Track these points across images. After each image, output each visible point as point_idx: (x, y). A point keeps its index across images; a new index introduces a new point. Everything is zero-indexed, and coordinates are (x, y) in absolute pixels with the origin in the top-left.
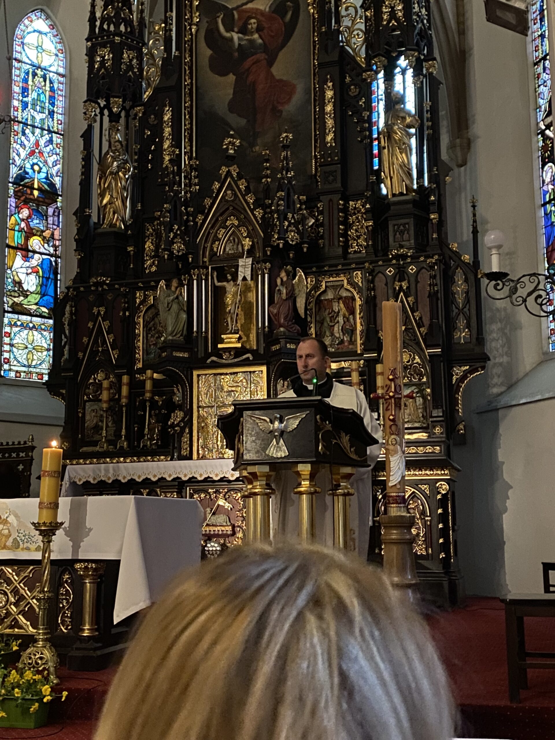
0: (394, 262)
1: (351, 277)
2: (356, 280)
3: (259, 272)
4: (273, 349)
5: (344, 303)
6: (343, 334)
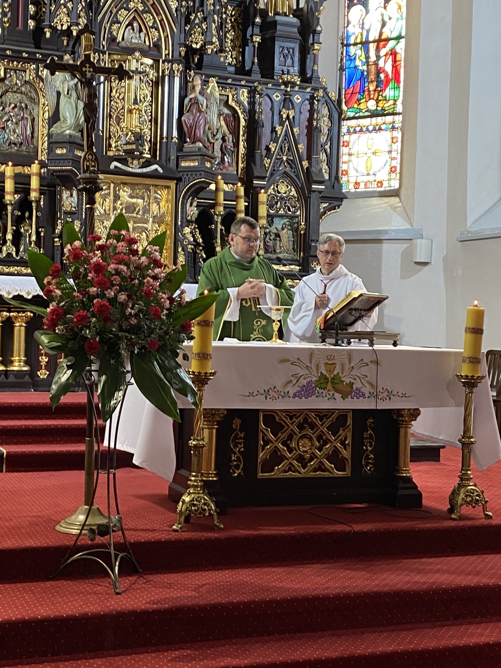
0: (283, 87)
1: (238, 94)
2: (242, 98)
3: (167, 72)
4: (183, 164)
5: (225, 120)
6: (223, 154)
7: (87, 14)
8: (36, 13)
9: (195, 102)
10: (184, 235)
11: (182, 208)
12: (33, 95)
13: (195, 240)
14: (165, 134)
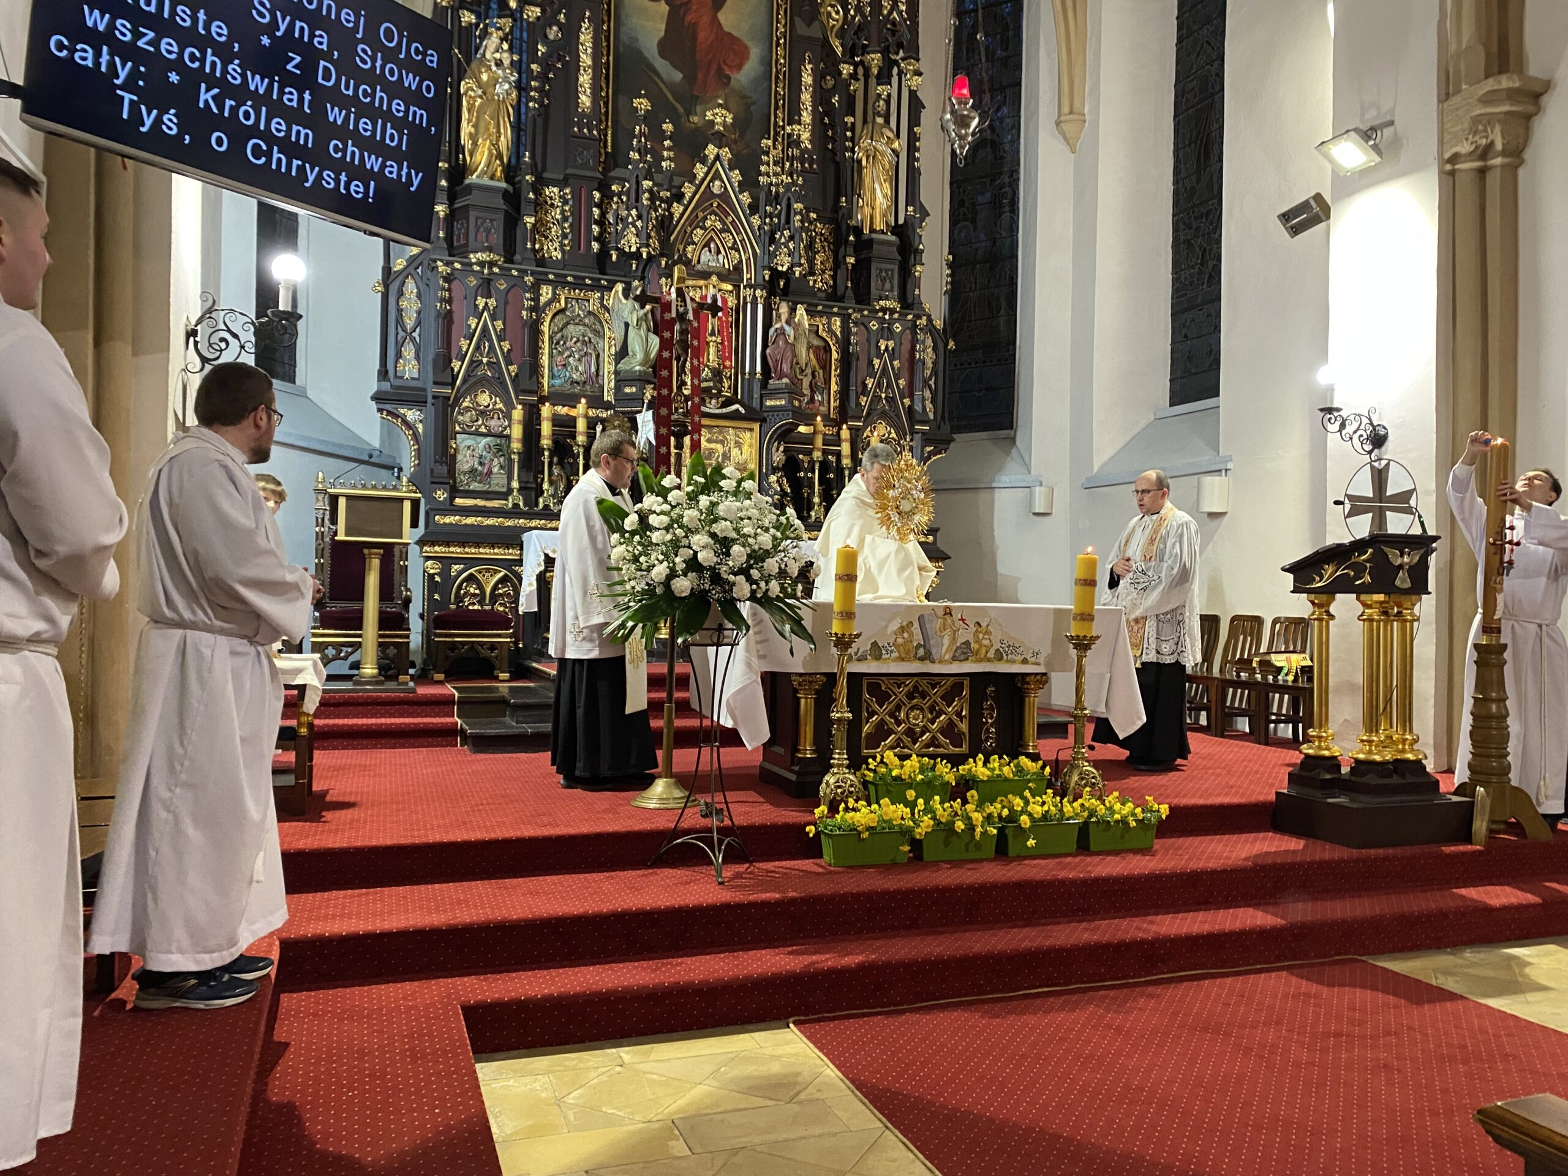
0: (880, 314)
1: (829, 323)
2: (834, 328)
3: (749, 299)
4: (768, 403)
5: (815, 353)
6: (813, 392)
7: (658, 233)
8: (601, 234)
9: (781, 332)
10: (769, 484)
11: (767, 454)
12: (598, 327)
13: (782, 490)
14: (747, 369)
